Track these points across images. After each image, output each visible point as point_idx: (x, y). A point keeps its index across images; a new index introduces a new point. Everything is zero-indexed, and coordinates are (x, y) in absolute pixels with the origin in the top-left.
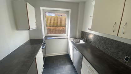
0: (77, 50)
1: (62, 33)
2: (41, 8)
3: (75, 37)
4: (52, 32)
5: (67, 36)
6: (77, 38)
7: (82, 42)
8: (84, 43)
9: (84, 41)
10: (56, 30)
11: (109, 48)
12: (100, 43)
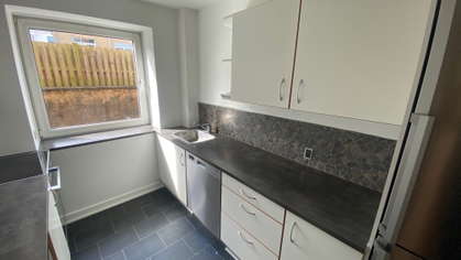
0: (199, 163)
1: (112, 115)
2: (7, 6)
3: (179, 125)
4: (61, 115)
5: (150, 124)
6: (188, 126)
7: (204, 137)
8: (212, 137)
9: (211, 133)
10: (80, 106)
11: (274, 139)
12: (252, 131)
